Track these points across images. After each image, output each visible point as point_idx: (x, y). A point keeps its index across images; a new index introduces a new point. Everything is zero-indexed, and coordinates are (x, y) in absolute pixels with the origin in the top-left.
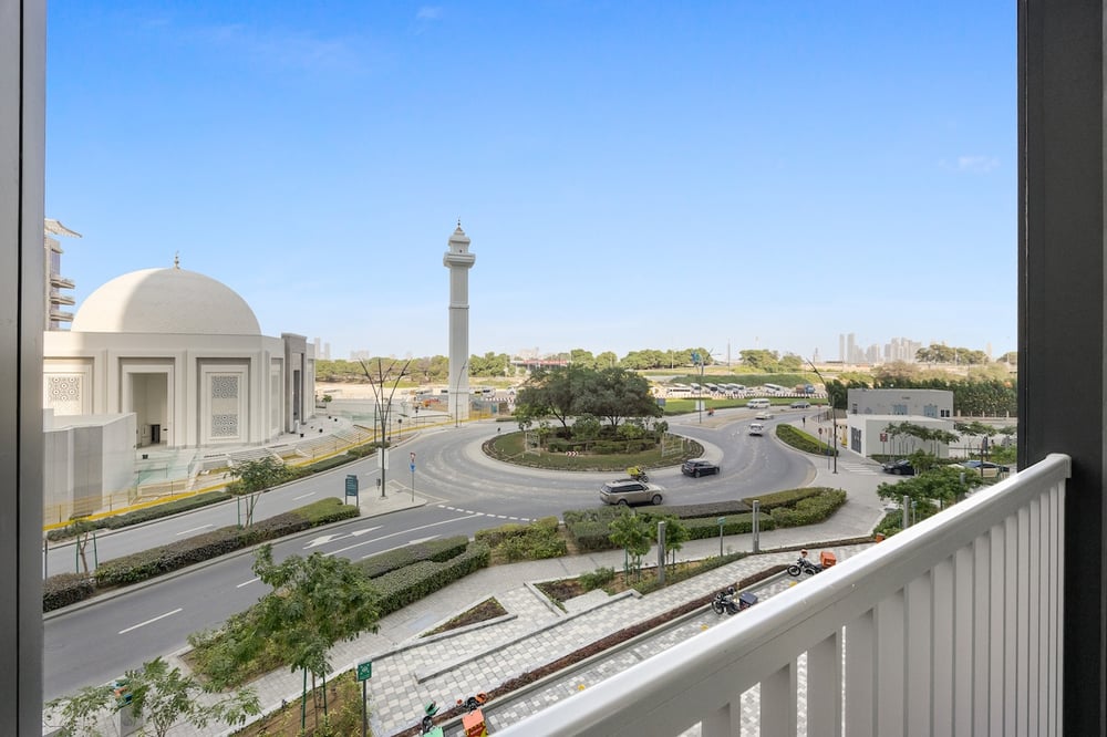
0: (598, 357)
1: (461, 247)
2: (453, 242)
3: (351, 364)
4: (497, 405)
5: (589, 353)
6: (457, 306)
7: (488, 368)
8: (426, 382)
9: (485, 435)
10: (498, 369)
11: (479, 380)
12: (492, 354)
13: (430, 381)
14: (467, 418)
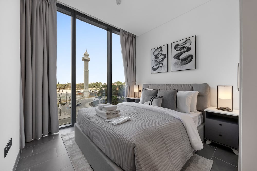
0: (123, 83)
1: (86, 56)
2: (84, 55)
3: (61, 85)
4: (96, 94)
5: (121, 82)
6: (86, 70)
7: (97, 86)
8: (81, 89)
9: (91, 101)
10: (99, 86)
11: (94, 88)
12: (98, 82)
13: (82, 89)
14: (88, 97)
